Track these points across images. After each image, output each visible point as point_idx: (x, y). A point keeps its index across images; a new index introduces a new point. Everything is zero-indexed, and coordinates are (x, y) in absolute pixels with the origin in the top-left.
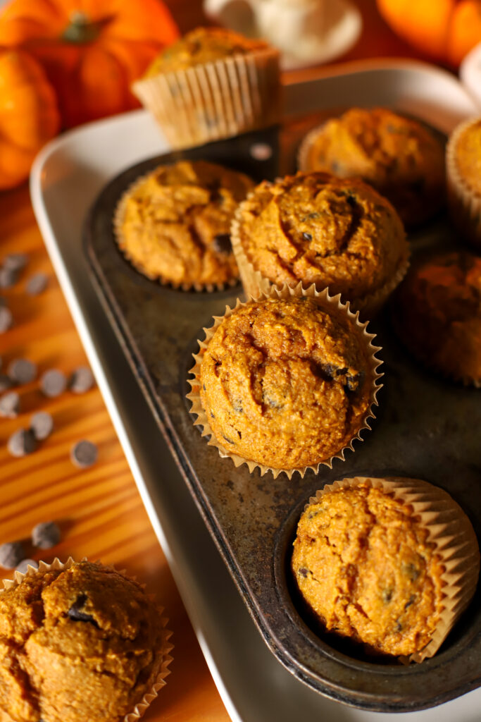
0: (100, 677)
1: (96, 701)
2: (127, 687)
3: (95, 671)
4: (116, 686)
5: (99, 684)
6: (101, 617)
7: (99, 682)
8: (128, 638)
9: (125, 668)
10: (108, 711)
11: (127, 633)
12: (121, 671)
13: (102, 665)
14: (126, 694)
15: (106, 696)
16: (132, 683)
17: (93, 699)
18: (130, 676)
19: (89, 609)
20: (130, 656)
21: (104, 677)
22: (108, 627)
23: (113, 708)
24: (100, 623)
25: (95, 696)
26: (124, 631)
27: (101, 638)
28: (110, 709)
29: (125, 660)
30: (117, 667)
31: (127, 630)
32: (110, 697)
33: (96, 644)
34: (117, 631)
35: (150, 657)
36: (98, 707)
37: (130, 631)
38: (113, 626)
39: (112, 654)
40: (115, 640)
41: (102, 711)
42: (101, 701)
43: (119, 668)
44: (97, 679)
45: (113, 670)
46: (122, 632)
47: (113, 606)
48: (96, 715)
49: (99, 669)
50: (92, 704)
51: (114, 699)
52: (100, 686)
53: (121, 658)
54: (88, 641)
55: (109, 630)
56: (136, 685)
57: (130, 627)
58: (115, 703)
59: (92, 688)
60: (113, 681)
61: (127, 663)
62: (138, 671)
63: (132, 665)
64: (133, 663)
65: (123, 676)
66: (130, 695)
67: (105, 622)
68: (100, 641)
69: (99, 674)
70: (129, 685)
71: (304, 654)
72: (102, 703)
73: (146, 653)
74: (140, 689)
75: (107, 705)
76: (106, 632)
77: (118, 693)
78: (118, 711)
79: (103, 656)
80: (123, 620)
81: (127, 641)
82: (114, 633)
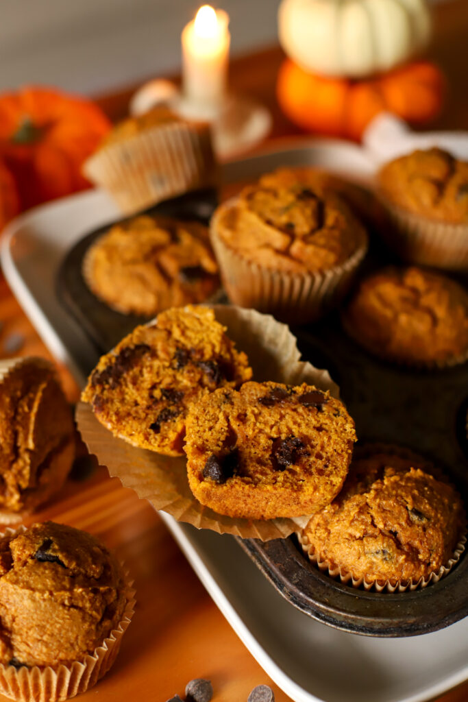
0: (69, 610)
1: (66, 633)
2: (94, 620)
3: (63, 605)
4: (83, 619)
5: (68, 617)
6: (66, 557)
7: (67, 614)
8: (93, 577)
9: (92, 602)
10: (77, 644)
11: (92, 572)
12: (88, 605)
13: (70, 598)
14: (93, 627)
15: (75, 629)
16: (99, 617)
17: (63, 632)
18: (97, 611)
19: (54, 551)
20: (95, 591)
21: (72, 609)
22: (73, 565)
23: (82, 641)
24: (66, 563)
25: (65, 629)
26: (88, 570)
27: (68, 575)
28: (79, 642)
29: (92, 595)
30: (84, 601)
31: (91, 569)
32: (79, 631)
33: (64, 580)
34: (82, 570)
35: (114, 594)
36: (68, 640)
37: (95, 570)
38: (77, 565)
39: (78, 589)
40: (81, 578)
41: (72, 645)
42: (70, 634)
43: (86, 602)
44: (66, 612)
45: (80, 604)
46: (87, 571)
47: (77, 550)
48: (66, 649)
49: (66, 602)
50: (62, 637)
51: (83, 632)
52: (68, 619)
53: (87, 594)
54: (56, 577)
55: (74, 569)
56: (102, 620)
57: (94, 566)
58: (84, 637)
59: (61, 621)
60: (81, 614)
61: (93, 597)
62: (104, 606)
63: (98, 600)
64: (99, 597)
65: (90, 610)
66: (97, 629)
67: (70, 562)
68: (66, 577)
69: (67, 608)
70: (96, 619)
71: (318, 592)
72: (72, 636)
73: (110, 590)
74: (107, 623)
75: (77, 638)
76: (71, 570)
77: (86, 626)
78: (87, 645)
79: (71, 590)
80: (88, 561)
81: (92, 579)
82: (79, 571)
